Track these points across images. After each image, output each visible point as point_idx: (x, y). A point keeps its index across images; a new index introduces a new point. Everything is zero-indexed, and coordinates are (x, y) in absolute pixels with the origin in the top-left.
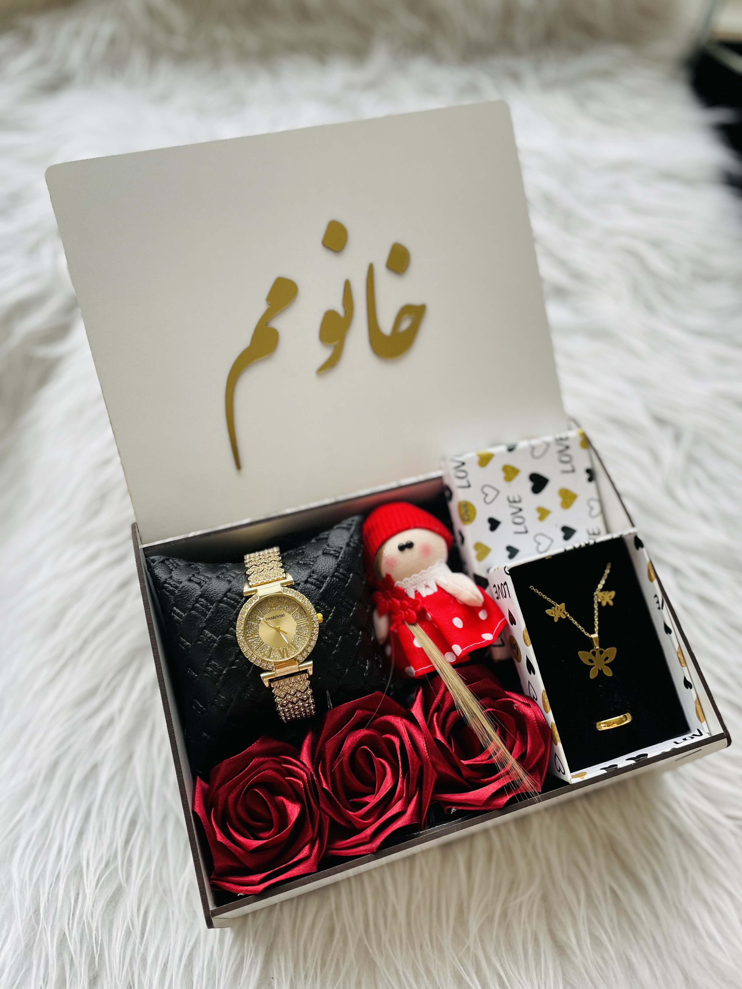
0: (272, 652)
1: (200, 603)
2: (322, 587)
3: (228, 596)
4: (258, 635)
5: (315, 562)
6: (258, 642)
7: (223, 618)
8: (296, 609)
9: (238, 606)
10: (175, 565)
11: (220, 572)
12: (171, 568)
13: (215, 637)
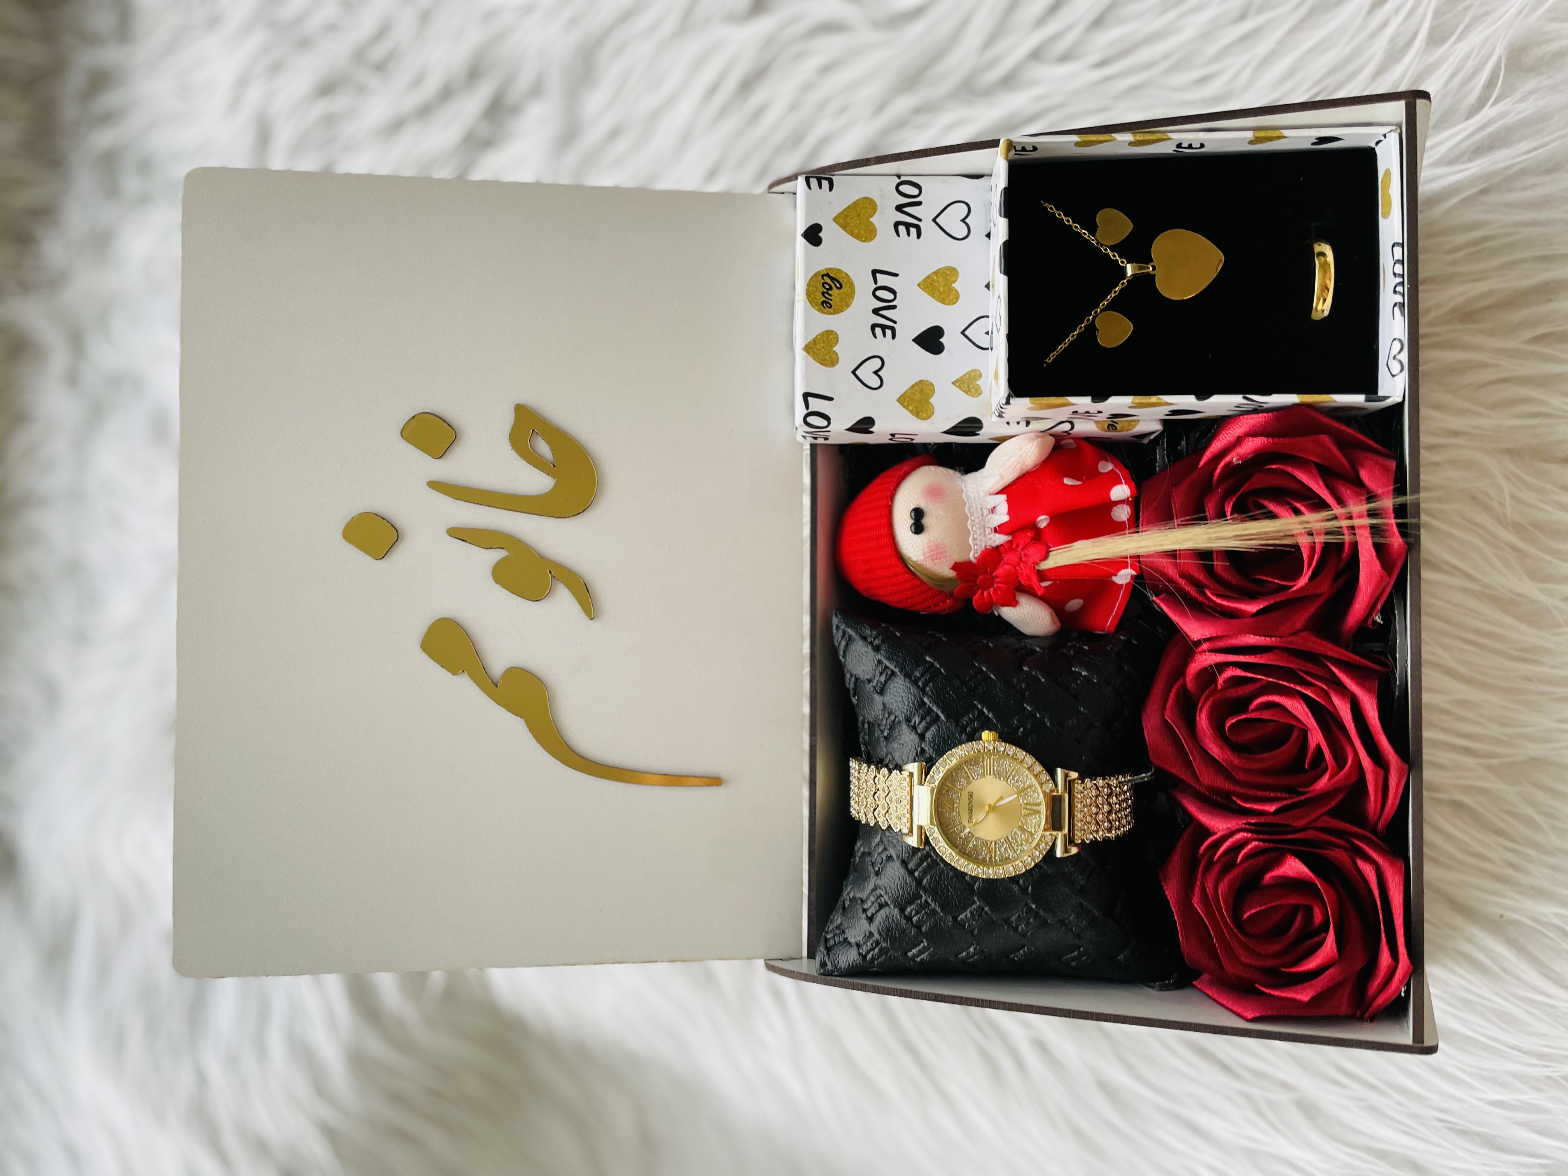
0: (1025, 827)
1: (912, 915)
2: (937, 714)
3: (913, 868)
4: (992, 842)
5: (891, 711)
6: (1003, 844)
7: (946, 887)
8: (967, 770)
9: (934, 857)
10: (838, 932)
11: (870, 868)
12: (842, 940)
13: (974, 906)
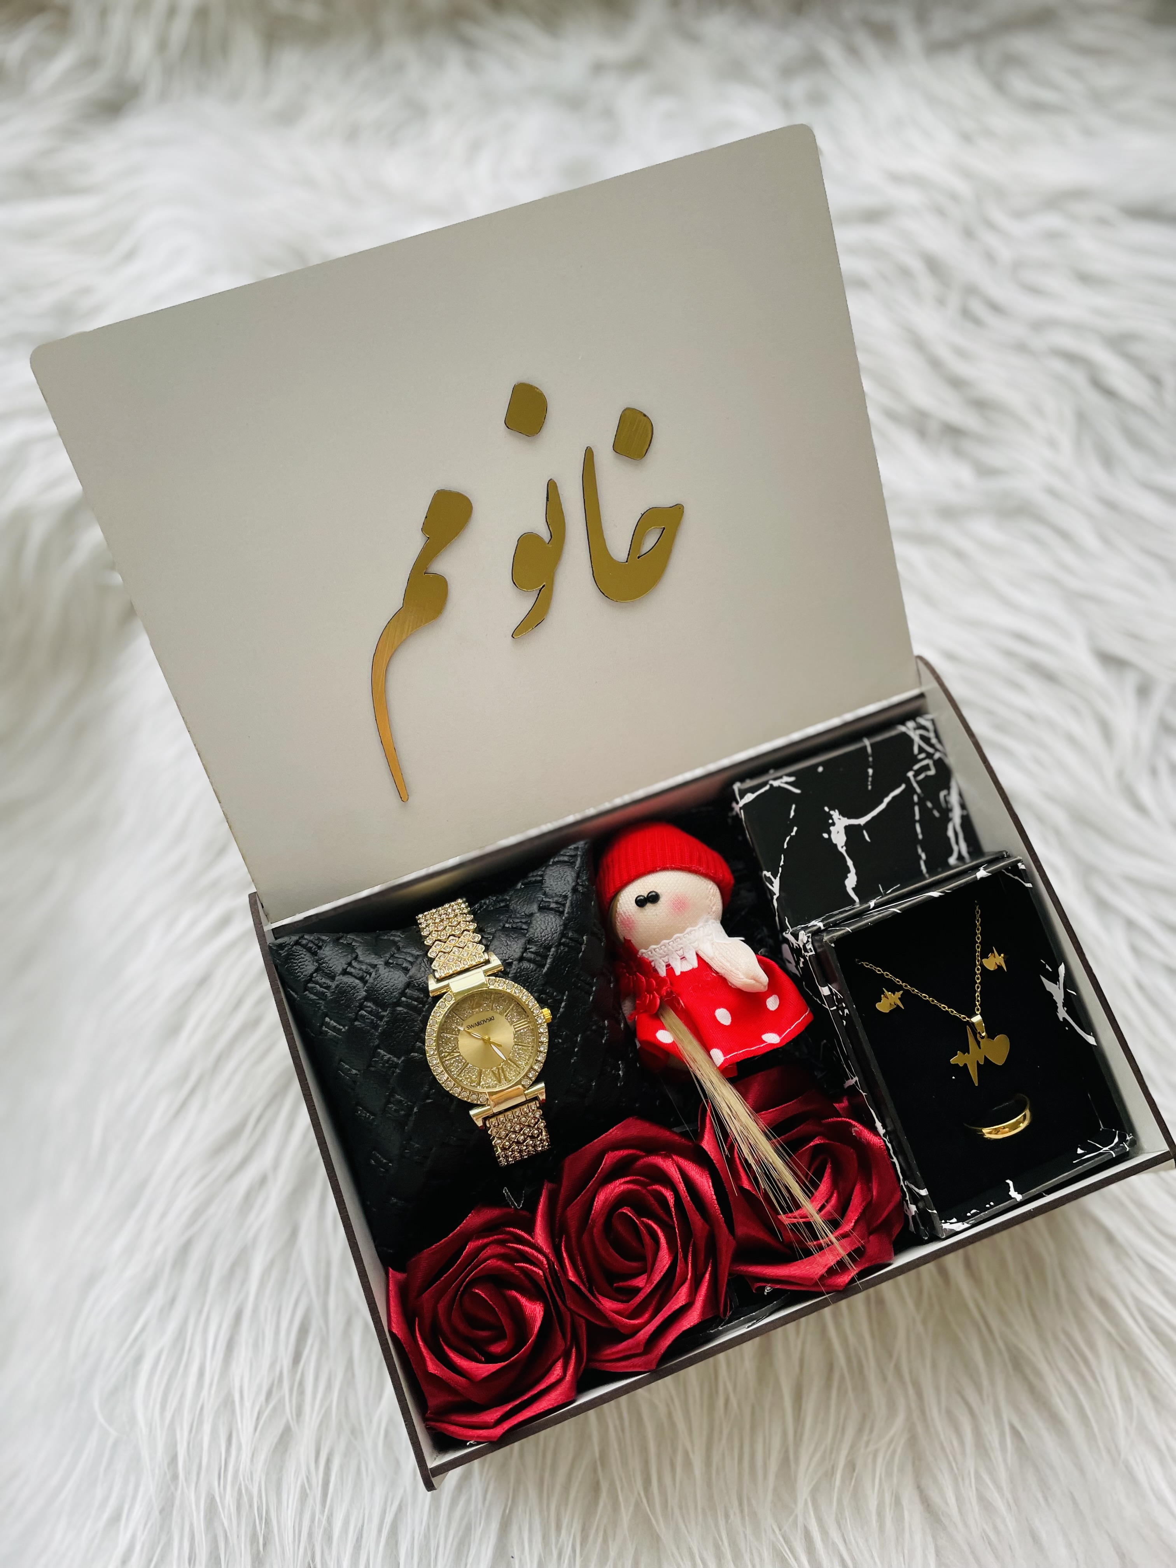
0: (483, 1075)
1: (365, 1009)
2: (545, 964)
3: (408, 994)
4: (459, 1052)
5: (530, 924)
6: (460, 1063)
7: (403, 1029)
8: (511, 1007)
9: (424, 1009)
11: (389, 956)
13: (395, 1059)
